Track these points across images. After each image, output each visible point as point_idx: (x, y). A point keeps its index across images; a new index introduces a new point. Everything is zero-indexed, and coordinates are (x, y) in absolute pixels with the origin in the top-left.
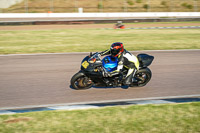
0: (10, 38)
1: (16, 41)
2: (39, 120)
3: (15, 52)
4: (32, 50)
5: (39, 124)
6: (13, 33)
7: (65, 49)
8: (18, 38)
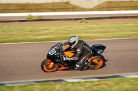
0: (95, 28)
1: (100, 30)
2: (116, 84)
3: (98, 37)
4: (110, 36)
5: (116, 87)
6: (97, 24)
7: (133, 35)
8: (100, 28)
